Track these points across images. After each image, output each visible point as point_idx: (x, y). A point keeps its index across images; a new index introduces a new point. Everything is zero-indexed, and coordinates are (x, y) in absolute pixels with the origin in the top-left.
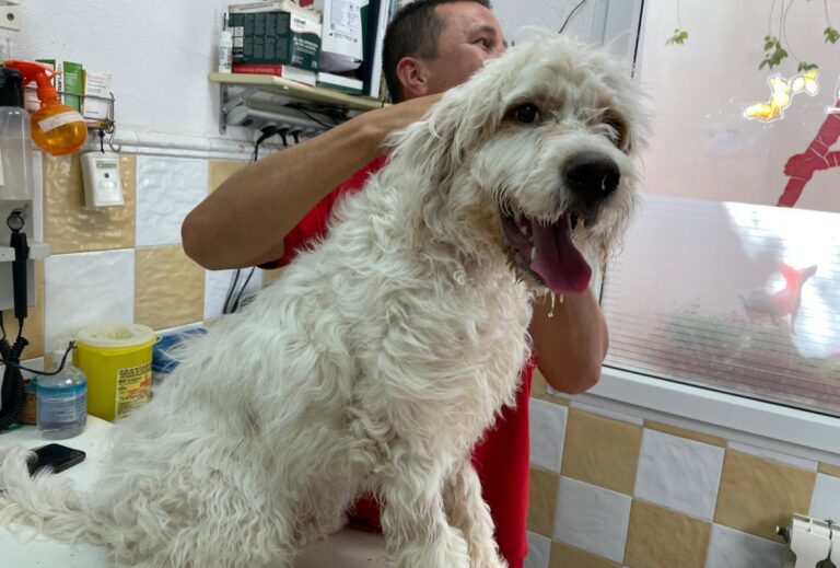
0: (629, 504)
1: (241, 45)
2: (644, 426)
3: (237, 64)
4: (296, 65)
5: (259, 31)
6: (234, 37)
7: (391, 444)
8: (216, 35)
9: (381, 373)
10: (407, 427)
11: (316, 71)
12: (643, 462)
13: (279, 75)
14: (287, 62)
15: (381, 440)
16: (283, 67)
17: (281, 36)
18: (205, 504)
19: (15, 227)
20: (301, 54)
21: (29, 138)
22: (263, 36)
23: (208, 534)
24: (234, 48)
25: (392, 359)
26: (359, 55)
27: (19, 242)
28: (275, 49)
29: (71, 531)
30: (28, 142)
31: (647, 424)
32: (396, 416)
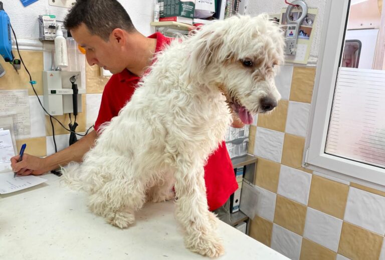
0: (341, 224)
1: (163, 10)
2: (350, 186)
3: (161, 18)
4: (183, 16)
5: (169, 3)
6: (160, 7)
7: (177, 156)
8: (154, 6)
9: (173, 132)
10: (182, 149)
11: (193, 18)
12: (349, 204)
13: (175, 21)
14: (179, 15)
15: (173, 153)
16: (177, 17)
17: (177, 4)
18: (114, 176)
19: (73, 81)
20: (185, 11)
21: (78, 48)
22: (170, 5)
23: (114, 185)
24: (160, 11)
25: (177, 127)
26: (214, 10)
27: (75, 88)
28: (175, 10)
29: (78, 187)
30: (77, 51)
31: (352, 185)
32: (179, 145)
